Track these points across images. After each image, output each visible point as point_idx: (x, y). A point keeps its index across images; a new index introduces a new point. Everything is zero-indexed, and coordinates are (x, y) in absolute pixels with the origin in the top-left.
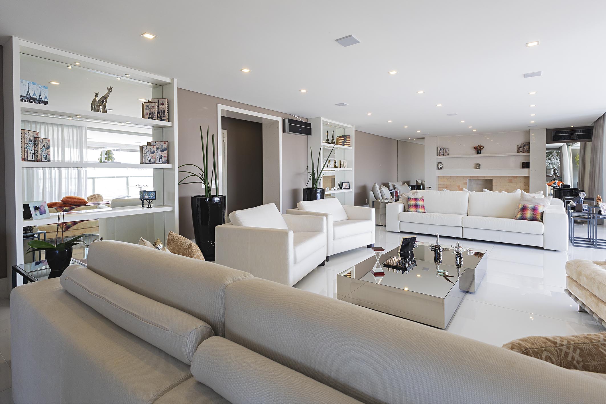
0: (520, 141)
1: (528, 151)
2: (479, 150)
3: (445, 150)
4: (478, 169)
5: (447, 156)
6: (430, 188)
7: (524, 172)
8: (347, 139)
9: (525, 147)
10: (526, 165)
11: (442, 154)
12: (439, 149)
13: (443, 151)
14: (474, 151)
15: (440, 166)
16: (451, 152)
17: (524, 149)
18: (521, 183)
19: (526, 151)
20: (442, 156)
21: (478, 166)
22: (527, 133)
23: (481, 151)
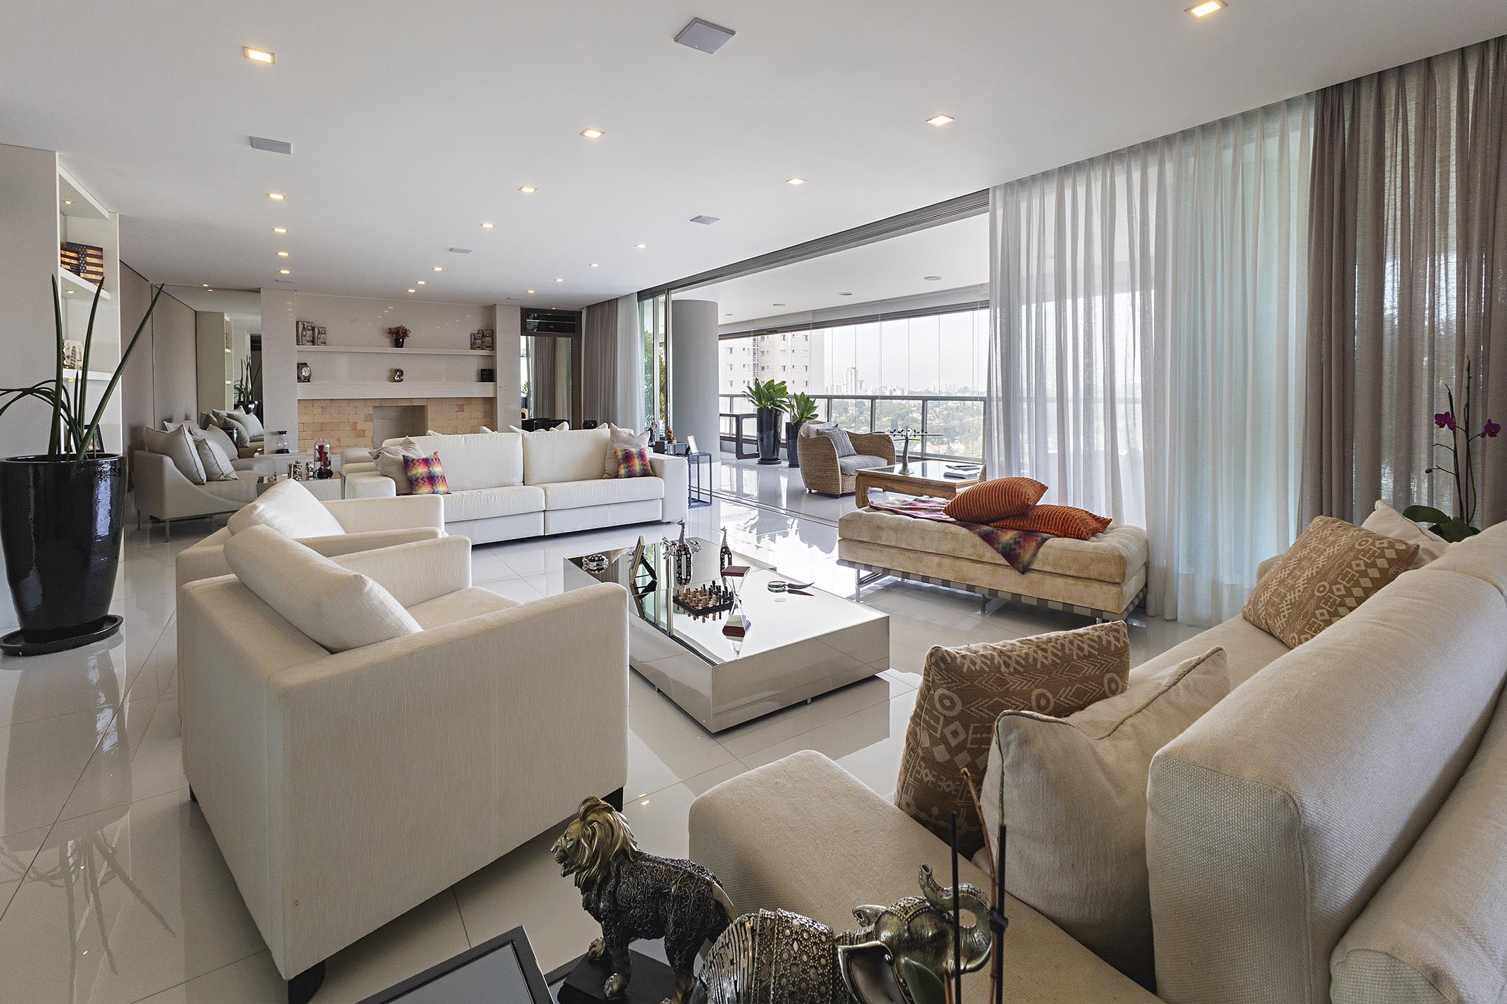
0: (475, 325)
1: (492, 347)
2: (398, 337)
3: (316, 331)
4: (397, 381)
5: (322, 348)
6: (281, 433)
7: (485, 390)
8: (89, 259)
9: (485, 339)
10: (487, 375)
11: (308, 341)
12: (301, 326)
13: (311, 332)
14: (387, 341)
15: (305, 373)
16: (330, 336)
17: (483, 342)
18: (478, 412)
19: (487, 347)
20: (310, 347)
21: (397, 375)
22: (489, 310)
23: (403, 340)
